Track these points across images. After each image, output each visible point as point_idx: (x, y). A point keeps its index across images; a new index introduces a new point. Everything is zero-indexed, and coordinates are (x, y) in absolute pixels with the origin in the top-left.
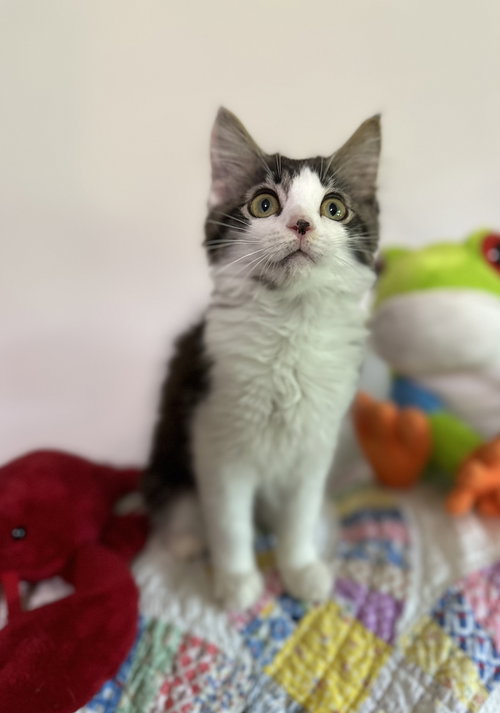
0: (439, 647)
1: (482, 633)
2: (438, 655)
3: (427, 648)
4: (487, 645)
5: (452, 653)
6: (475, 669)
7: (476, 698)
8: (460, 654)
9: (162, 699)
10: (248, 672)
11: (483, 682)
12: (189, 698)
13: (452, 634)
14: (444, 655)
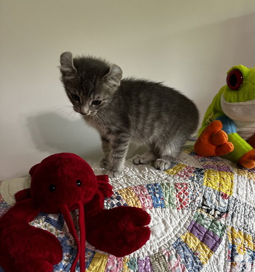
9: (178, 199)
10: (198, 186)
12: (186, 197)
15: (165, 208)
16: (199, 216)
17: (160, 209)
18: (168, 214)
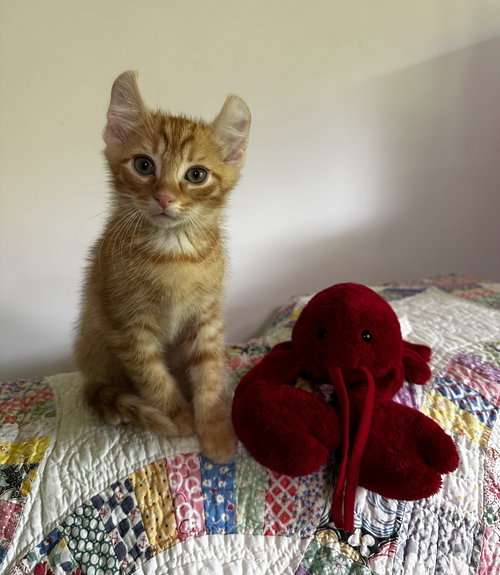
0: (449, 410)
1: (472, 393)
2: (449, 416)
3: (441, 412)
4: (478, 399)
5: (457, 413)
6: (476, 416)
7: (483, 436)
8: (461, 412)
11: (484, 424)
12: (290, 499)
13: (453, 400)
14: (453, 414)
15: (235, 532)
16: (318, 553)
17: (222, 537)
18: (239, 550)
